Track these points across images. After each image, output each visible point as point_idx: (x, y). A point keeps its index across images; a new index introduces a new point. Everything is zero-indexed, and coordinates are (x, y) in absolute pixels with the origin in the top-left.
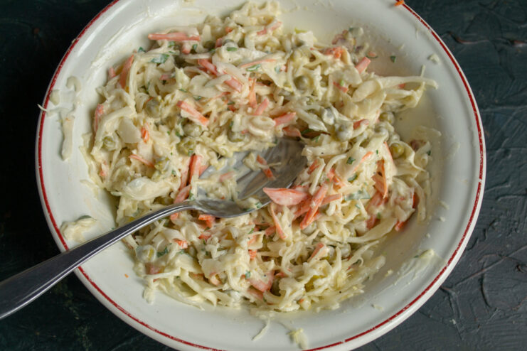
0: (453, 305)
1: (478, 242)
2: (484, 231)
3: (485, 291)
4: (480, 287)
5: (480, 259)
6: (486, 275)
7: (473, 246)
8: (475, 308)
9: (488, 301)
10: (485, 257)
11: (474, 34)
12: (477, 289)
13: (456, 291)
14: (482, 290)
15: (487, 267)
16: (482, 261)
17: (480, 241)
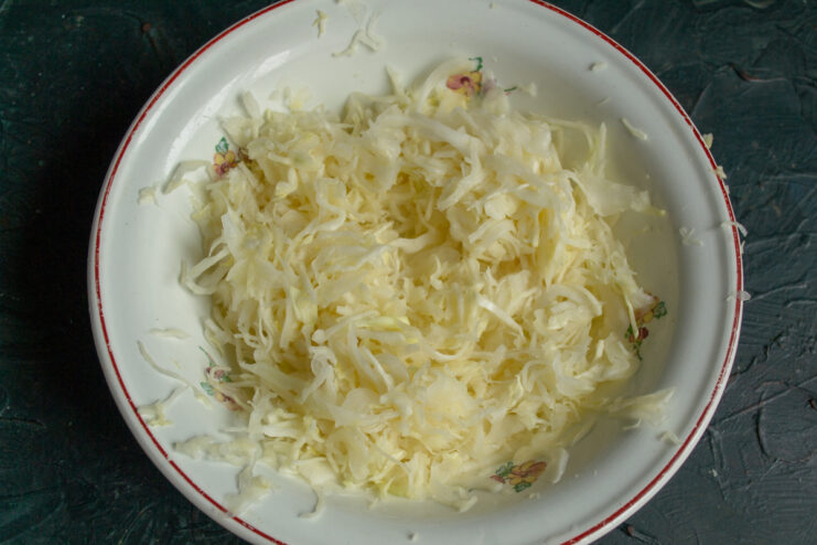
0: (715, 450)
1: (755, 363)
2: (766, 347)
3: (762, 433)
4: (755, 427)
5: (756, 388)
6: (764, 410)
7: (748, 368)
8: (745, 457)
9: (765, 446)
10: (765, 384)
11: (766, 69)
12: (750, 430)
13: (721, 430)
14: (757, 430)
15: (767, 398)
16: (759, 390)
17: (759, 362)
